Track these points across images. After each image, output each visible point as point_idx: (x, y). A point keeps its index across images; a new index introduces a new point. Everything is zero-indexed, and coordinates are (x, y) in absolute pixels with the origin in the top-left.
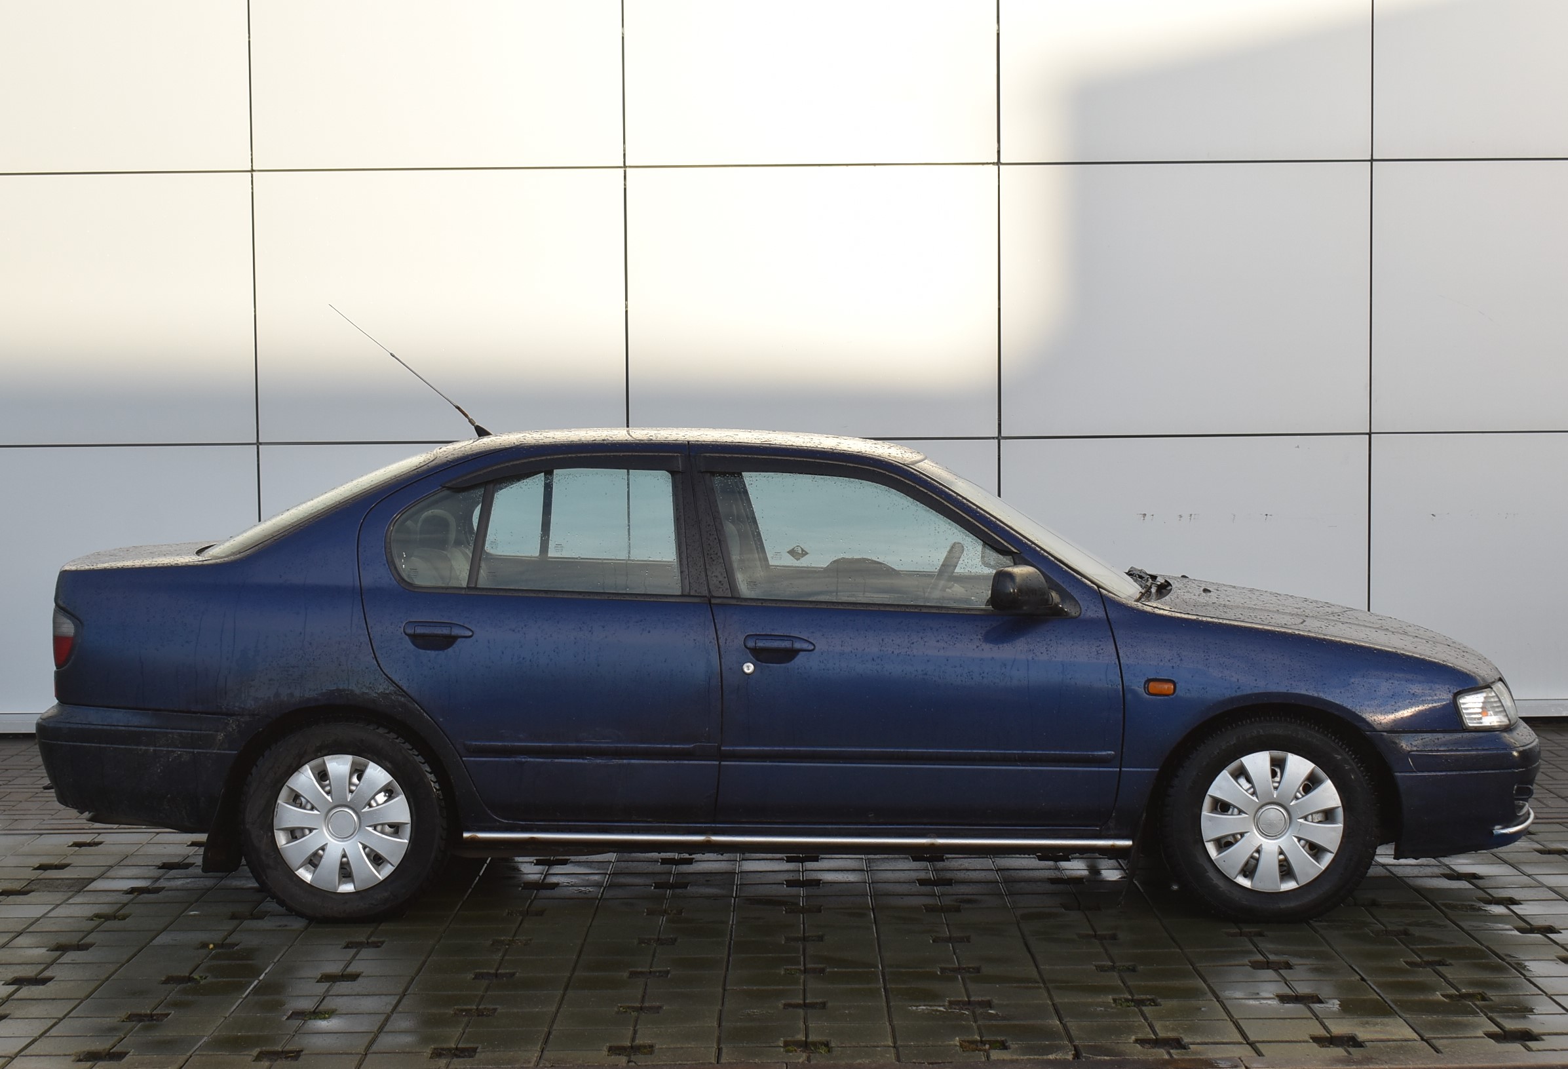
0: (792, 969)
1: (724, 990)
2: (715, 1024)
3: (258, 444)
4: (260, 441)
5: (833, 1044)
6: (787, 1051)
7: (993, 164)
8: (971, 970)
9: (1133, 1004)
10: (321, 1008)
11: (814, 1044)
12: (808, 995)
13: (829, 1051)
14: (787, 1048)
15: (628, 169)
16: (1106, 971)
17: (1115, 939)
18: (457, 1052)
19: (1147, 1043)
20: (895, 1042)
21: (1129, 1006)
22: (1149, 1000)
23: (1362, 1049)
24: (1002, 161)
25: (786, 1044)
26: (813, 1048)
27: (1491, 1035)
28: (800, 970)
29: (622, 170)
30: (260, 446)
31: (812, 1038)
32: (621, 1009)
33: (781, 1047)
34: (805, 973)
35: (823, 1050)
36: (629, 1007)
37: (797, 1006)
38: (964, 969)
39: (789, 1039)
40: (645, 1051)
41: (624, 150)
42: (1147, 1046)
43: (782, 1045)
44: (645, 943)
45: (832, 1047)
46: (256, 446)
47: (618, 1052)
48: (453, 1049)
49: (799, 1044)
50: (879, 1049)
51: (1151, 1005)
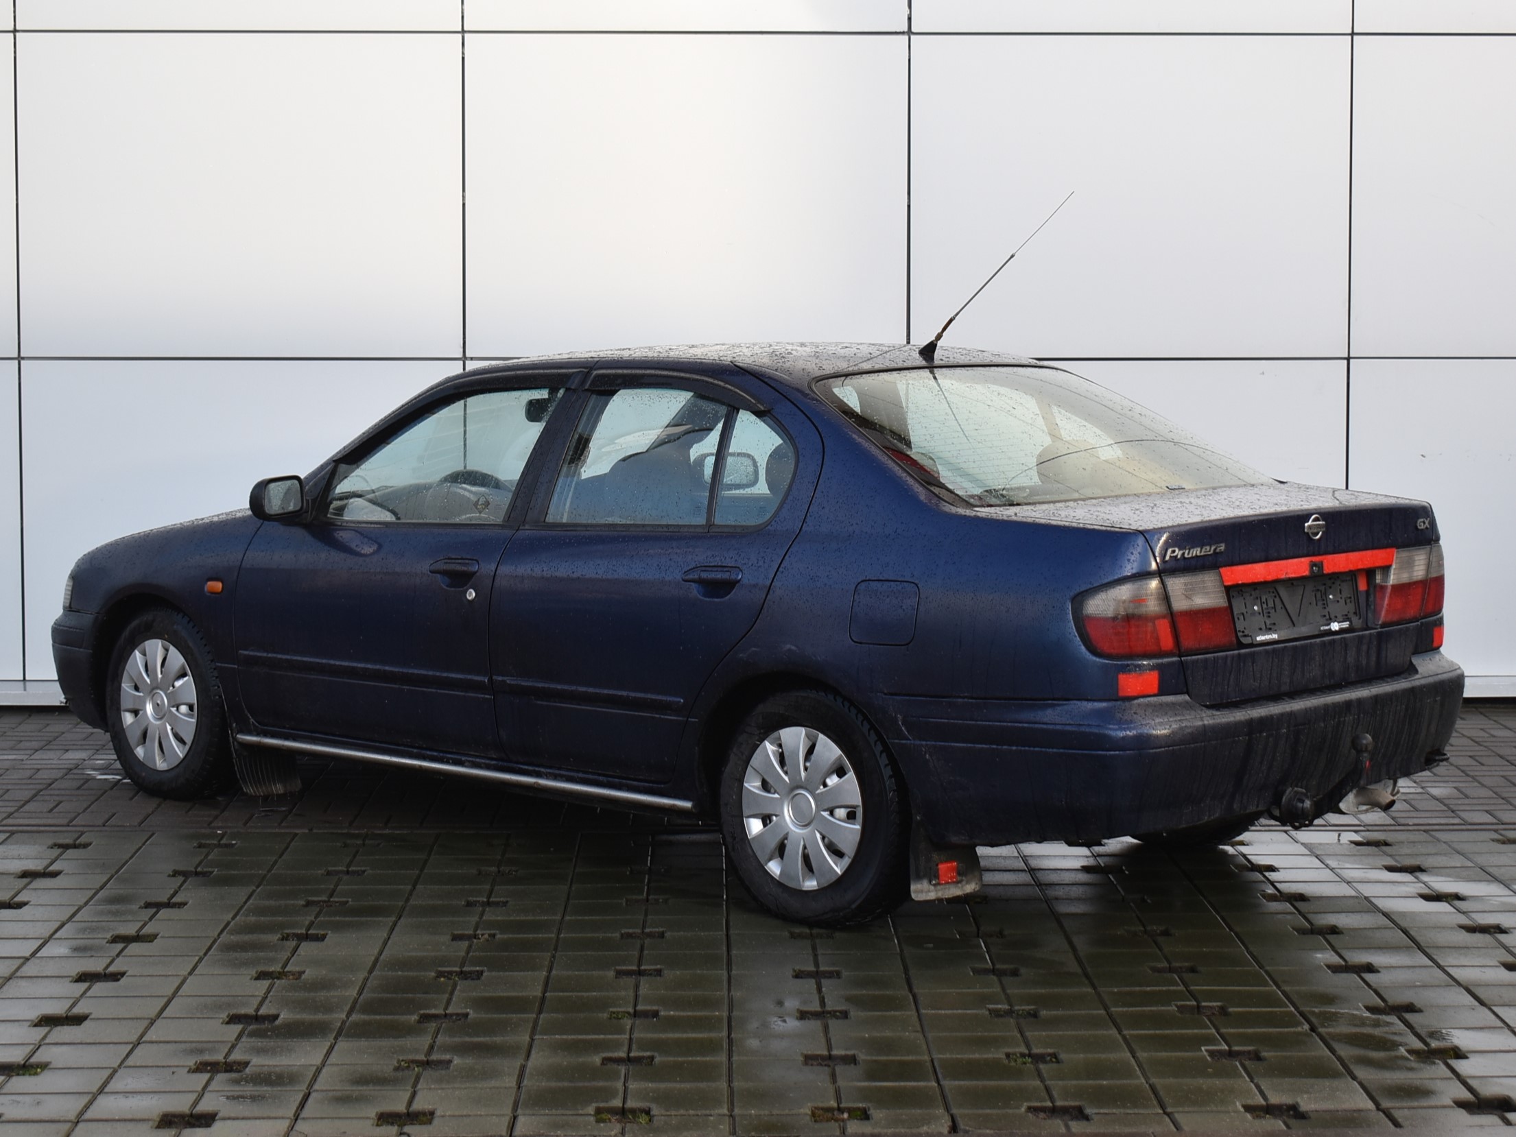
0: (618, 1012)
1: (533, 1040)
2: (514, 1084)
3: (20, 358)
4: (22, 355)
5: (655, 1112)
6: (598, 1121)
7: (903, 33)
8: (838, 1014)
9: (1030, 1060)
10: (33, 1060)
11: (633, 1111)
12: (634, 1047)
13: (650, 1121)
14: (599, 1117)
15: (466, 35)
16: (1002, 1016)
17: (1017, 975)
18: (192, 1121)
19: (1042, 1111)
20: (731, 1109)
21: (1025, 1063)
22: (1050, 1055)
23: (1303, 1121)
24: (913, 30)
25: (599, 1111)
26: (630, 1117)
27: (1461, 1104)
28: (629, 1013)
29: (460, 36)
30: (22, 362)
31: (630, 1104)
32: (402, 1063)
33: (590, 1115)
34: (635, 1017)
35: (643, 1119)
36: (413, 1061)
37: (618, 1061)
38: (829, 1012)
39: (602, 1105)
40: (424, 1119)
41: (463, 13)
42: (1042, 1115)
43: (592, 1113)
44: (444, 977)
45: (654, 1116)
46: (16, 362)
47: (390, 1120)
48: (187, 1115)
49: (613, 1111)
50: (712, 1118)
51: (1053, 1062)
